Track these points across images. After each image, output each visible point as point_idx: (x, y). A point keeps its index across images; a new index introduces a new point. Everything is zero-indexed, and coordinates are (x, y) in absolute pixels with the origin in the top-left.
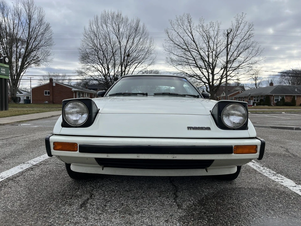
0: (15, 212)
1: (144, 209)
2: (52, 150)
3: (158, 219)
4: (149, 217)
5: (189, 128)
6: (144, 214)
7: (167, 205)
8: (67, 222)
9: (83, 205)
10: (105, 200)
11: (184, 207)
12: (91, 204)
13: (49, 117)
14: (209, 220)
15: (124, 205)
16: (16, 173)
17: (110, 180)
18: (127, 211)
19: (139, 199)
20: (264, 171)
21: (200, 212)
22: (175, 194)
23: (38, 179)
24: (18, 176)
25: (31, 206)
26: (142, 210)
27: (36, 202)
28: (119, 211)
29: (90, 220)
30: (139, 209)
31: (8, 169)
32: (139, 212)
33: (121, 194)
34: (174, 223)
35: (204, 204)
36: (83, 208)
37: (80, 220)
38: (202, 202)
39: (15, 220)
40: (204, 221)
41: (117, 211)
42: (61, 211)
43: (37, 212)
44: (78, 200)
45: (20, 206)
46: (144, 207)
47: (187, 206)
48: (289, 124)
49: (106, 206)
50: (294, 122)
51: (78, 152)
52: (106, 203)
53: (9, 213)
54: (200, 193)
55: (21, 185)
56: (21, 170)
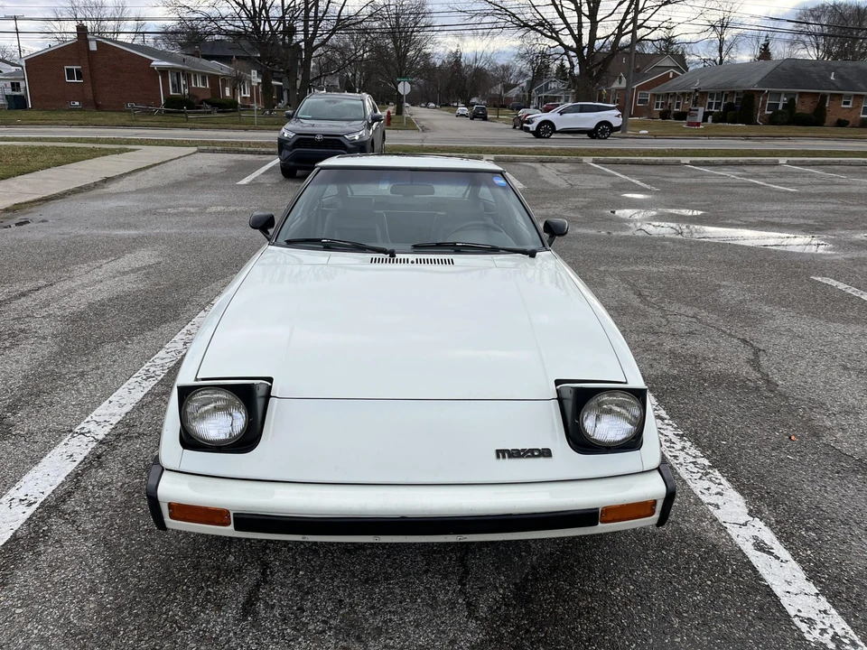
0: (92, 636)
1: (391, 620)
2: (167, 519)
5: (501, 453)
6: (391, 639)
7: (443, 603)
9: (248, 608)
10: (299, 586)
11: (483, 610)
12: (266, 604)
15: (345, 608)
16: (60, 480)
18: (353, 630)
19: (378, 581)
21: (517, 627)
23: (121, 503)
24: (70, 494)
25: (126, 612)
26: (385, 622)
27: (135, 597)
28: (335, 628)
30: (378, 621)
32: (379, 631)
33: (335, 565)
35: (529, 600)
36: (249, 618)
38: (525, 591)
41: (330, 629)
42: (200, 630)
43: (144, 635)
44: (234, 587)
45: (98, 613)
46: (390, 611)
47: (490, 608)
49: (301, 609)
51: (231, 527)
52: (302, 599)
53: (78, 640)
54: (520, 557)
55: (85, 532)
56: (70, 467)
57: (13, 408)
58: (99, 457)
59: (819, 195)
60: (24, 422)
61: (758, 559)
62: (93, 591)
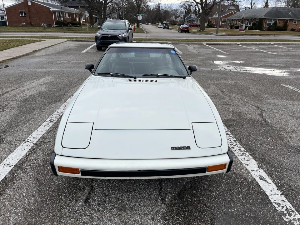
0: (33, 211)
1: (135, 205)
2: (58, 172)
3: (146, 216)
4: (139, 214)
6: (136, 211)
7: (153, 199)
8: (77, 222)
9: (87, 201)
10: (104, 194)
11: (167, 201)
12: (93, 200)
13: (31, 53)
14: (185, 215)
15: (120, 201)
16: (20, 158)
18: (122, 208)
19: (131, 192)
21: (179, 207)
23: (42, 165)
24: (24, 162)
25: (45, 203)
26: (133, 205)
27: (48, 198)
28: (117, 208)
29: (94, 219)
30: (131, 205)
31: (12, 151)
32: (131, 208)
33: (116, 186)
34: (159, 221)
35: (183, 197)
36: (87, 205)
37: (87, 219)
38: (181, 194)
39: (35, 220)
40: (181, 217)
41: (115, 208)
42: (70, 209)
43: (51, 211)
44: (82, 194)
45: (35, 203)
46: (135, 202)
47: (169, 200)
49: (105, 201)
51: (80, 174)
52: (105, 198)
53: (28, 213)
54: (180, 183)
55: (30, 175)
56: (24, 153)
57: (4, 132)
58: (34, 149)
60: (8, 137)
61: (261, 183)
62: (33, 196)
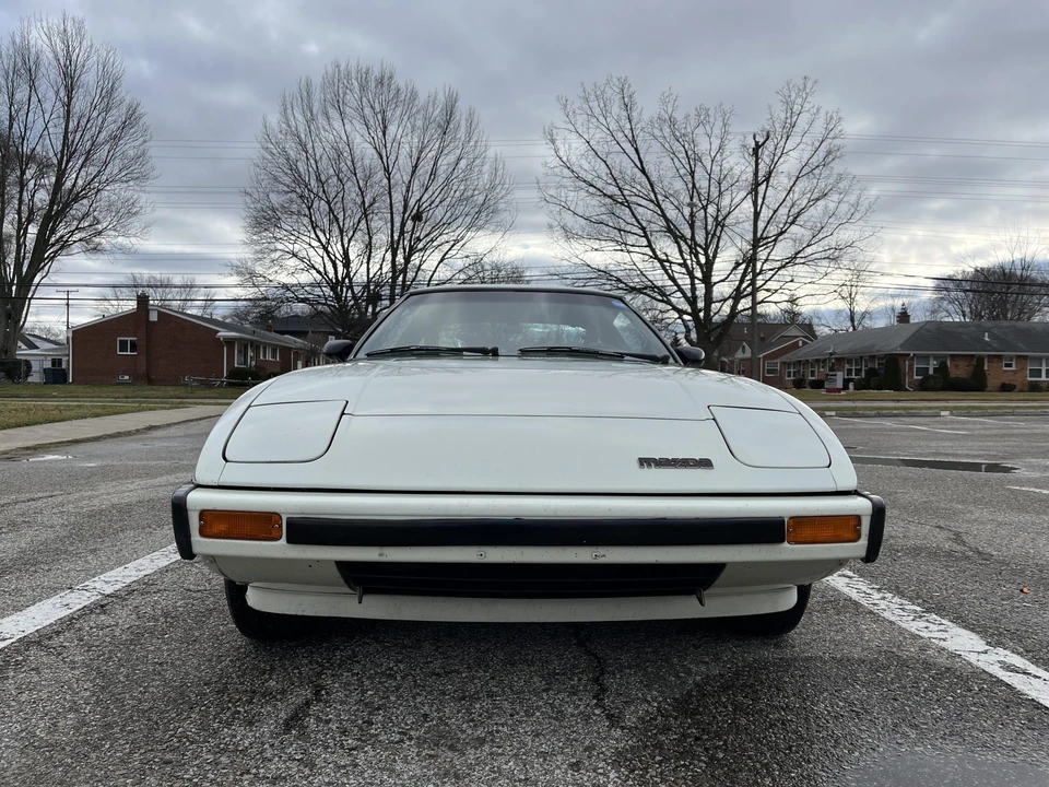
0: (64, 749)
1: (498, 731)
2: (196, 537)
3: (545, 760)
4: (516, 755)
5: (645, 462)
6: (499, 747)
7: (573, 715)
8: (246, 777)
9: (293, 723)
10: (366, 705)
11: (630, 719)
12: (319, 719)
13: (138, 431)
14: (712, 758)
15: (432, 720)
16: (48, 622)
17: (376, 639)
18: (443, 739)
19: (479, 698)
20: (883, 605)
21: (683, 735)
22: (596, 681)
23: (127, 640)
24: (58, 633)
25: (117, 729)
26: (491, 733)
27: (131, 717)
28: (417, 738)
29: (321, 768)
31: (17, 609)
32: (481, 742)
33: (417, 686)
34: (601, 771)
35: (695, 712)
36: (294, 732)
37: (289, 769)
38: (688, 705)
39: (67, 773)
40: (696, 762)
41: (411, 739)
42: (221, 743)
43: (140, 748)
44: (275, 706)
45: (77, 729)
46: (496, 724)
47: (641, 719)
48: (965, 452)
49: (370, 723)
50: (980, 444)
51: (283, 541)
52: (370, 713)
53: (44, 752)
54: (678, 677)
55: (73, 662)
56: (65, 613)
58: (102, 606)
59: (996, 435)
60: (11, 582)
61: (1016, 681)
62: (74, 709)
